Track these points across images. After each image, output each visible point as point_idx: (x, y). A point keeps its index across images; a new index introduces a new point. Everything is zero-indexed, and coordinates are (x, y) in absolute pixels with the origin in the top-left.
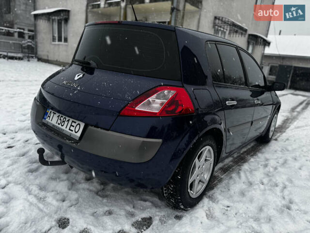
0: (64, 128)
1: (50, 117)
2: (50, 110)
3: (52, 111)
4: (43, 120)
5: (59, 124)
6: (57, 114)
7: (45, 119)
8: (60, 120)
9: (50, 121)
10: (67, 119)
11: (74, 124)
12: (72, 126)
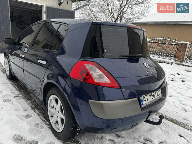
0: (156, 97)
1: (145, 100)
2: (143, 96)
3: (145, 96)
4: (142, 106)
5: (152, 98)
6: (149, 94)
8: (152, 95)
9: (147, 102)
10: (154, 92)
11: (158, 92)
12: (157, 93)
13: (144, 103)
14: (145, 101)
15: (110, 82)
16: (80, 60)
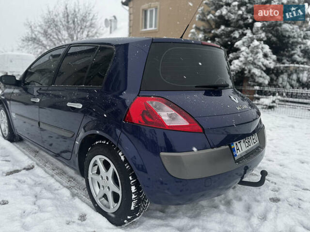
0: (252, 146)
1: (238, 149)
2: (235, 143)
3: (237, 142)
4: (236, 158)
5: (248, 147)
6: (242, 141)
7: (236, 155)
8: (247, 142)
9: (241, 152)
10: (249, 138)
11: (254, 137)
12: (253, 139)
13: (237, 154)
14: (238, 151)
15: (188, 124)
16: (138, 95)
